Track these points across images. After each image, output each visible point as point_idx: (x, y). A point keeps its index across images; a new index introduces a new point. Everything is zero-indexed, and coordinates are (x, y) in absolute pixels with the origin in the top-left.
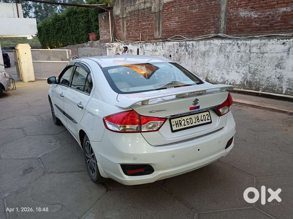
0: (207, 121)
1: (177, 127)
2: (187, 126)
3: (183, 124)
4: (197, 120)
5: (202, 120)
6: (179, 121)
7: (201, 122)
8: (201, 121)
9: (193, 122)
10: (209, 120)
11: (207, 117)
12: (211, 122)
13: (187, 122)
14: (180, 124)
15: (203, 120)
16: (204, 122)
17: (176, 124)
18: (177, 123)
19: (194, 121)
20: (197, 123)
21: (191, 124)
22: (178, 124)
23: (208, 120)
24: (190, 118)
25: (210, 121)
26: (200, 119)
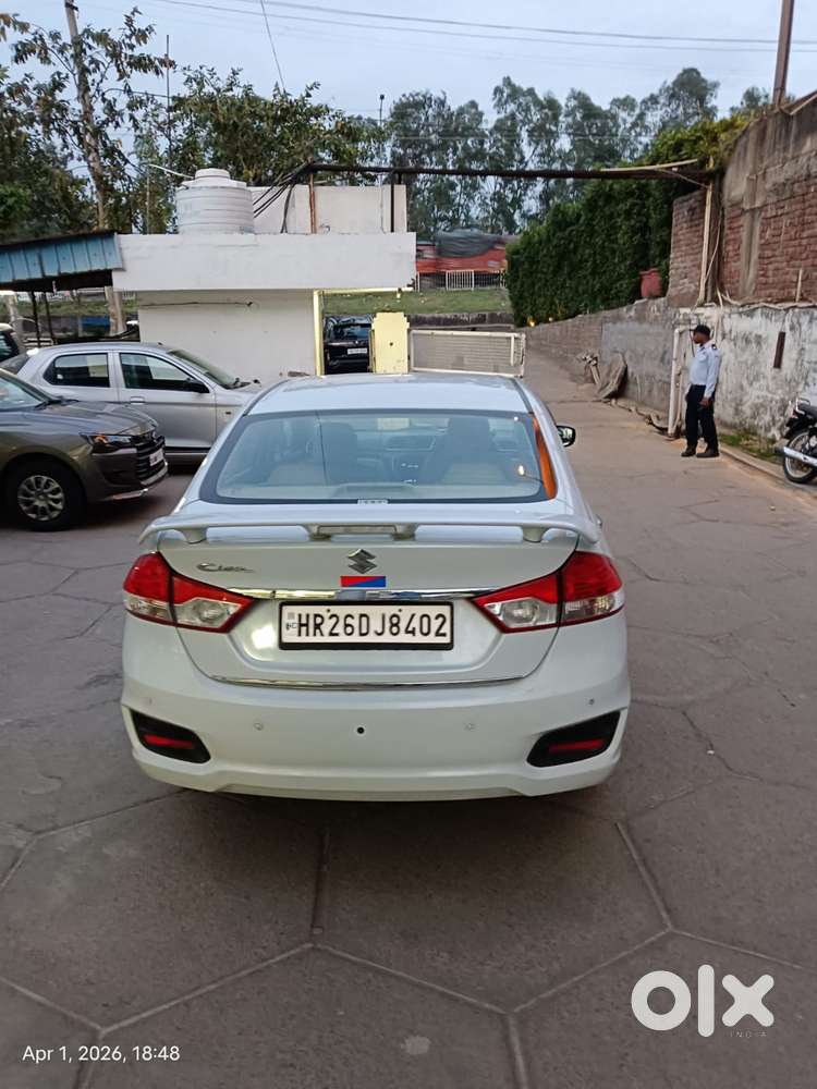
0: (432, 639)
1: (300, 635)
2: (343, 639)
3: (326, 628)
4: (388, 625)
5: (413, 632)
6: (316, 616)
7: (404, 638)
8: (407, 632)
9: (372, 632)
10: (444, 635)
11: (435, 624)
12: (448, 647)
13: (346, 625)
14: (317, 626)
15: (418, 630)
16: (419, 639)
17: (301, 625)
18: (304, 621)
19: (376, 625)
20: (387, 638)
21: (362, 635)
22: (307, 625)
23: (438, 634)
24: (362, 616)
25: (446, 640)
26: (403, 625)
